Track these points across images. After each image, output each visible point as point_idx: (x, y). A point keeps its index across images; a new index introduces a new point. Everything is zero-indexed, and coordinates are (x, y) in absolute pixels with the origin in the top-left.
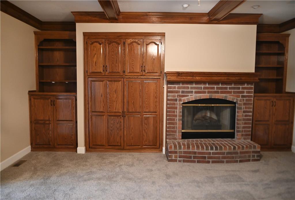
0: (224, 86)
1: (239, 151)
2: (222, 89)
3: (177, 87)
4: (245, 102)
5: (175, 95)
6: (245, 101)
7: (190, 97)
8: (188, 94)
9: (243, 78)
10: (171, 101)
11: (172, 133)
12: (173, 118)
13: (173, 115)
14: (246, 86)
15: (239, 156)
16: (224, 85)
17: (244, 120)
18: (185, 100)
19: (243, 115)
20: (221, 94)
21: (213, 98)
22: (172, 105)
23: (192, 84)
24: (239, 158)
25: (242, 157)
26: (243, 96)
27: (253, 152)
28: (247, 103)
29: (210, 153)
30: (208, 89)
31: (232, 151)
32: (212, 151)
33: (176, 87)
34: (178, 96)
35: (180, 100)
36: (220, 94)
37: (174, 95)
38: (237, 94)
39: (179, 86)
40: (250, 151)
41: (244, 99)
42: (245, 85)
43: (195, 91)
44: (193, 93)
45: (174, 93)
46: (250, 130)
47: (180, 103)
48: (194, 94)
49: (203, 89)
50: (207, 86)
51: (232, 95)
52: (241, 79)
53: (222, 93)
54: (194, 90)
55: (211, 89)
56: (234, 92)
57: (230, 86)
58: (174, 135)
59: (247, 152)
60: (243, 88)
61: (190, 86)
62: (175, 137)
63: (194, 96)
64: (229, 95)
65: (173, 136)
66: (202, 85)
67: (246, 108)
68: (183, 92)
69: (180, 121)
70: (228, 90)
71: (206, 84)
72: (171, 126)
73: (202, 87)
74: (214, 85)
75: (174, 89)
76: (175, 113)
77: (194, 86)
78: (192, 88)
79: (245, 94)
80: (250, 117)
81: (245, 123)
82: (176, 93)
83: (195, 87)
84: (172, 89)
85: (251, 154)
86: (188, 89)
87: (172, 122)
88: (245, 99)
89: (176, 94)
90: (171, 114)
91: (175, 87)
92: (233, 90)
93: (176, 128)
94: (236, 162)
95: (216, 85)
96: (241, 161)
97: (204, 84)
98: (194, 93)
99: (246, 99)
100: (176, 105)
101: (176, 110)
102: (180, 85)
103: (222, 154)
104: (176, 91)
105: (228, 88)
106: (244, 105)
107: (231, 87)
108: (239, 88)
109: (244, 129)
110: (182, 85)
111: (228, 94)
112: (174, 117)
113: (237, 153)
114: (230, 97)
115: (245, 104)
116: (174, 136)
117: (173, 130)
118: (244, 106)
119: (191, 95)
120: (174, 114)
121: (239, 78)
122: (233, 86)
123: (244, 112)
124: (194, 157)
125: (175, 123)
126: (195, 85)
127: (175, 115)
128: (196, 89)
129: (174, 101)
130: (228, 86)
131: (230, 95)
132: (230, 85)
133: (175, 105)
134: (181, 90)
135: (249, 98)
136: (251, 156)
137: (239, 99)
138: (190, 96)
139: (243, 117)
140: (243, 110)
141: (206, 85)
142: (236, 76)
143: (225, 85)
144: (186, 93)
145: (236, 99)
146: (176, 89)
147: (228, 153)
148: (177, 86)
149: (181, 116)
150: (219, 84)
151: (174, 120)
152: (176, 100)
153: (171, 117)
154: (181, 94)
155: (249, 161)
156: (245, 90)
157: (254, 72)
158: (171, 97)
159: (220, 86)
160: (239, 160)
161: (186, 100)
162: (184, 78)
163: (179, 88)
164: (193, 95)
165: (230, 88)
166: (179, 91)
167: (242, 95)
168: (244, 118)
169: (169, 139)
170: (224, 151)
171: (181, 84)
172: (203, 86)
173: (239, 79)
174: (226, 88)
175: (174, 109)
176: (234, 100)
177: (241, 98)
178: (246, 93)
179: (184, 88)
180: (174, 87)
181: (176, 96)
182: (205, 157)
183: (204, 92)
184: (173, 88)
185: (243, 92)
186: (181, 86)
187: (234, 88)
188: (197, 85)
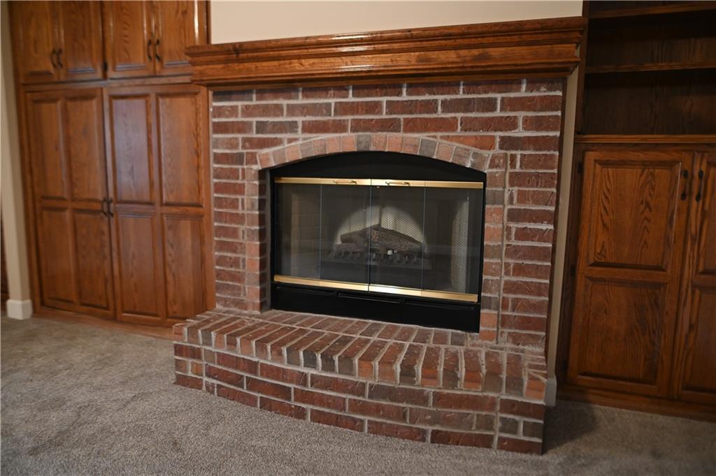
0: (421, 98)
1: (430, 390)
2: (411, 113)
3: (240, 108)
4: (518, 169)
5: (237, 139)
6: (518, 164)
7: (286, 145)
8: (279, 136)
9: (495, 52)
10: (224, 164)
11: (231, 283)
12: (234, 225)
13: (232, 214)
14: (523, 92)
15: (430, 412)
16: (418, 94)
17: (513, 252)
18: (268, 159)
19: (509, 229)
20: (405, 131)
21: (372, 148)
22: (228, 178)
23: (293, 94)
24: (431, 423)
25: (446, 420)
26: (508, 143)
27: (508, 406)
28: (530, 175)
29: (304, 376)
30: (353, 114)
31: (397, 383)
32: (310, 371)
33: (237, 107)
34: (247, 144)
35: (252, 159)
36: (401, 134)
37: (231, 139)
38: (482, 133)
39: (249, 106)
40: (493, 400)
41: (513, 158)
42: (518, 90)
43: (303, 122)
44: (296, 132)
45: (233, 132)
46: (543, 301)
47: (251, 169)
48: (300, 135)
49: (335, 115)
50: (351, 98)
51: (457, 139)
52: (488, 58)
53: (411, 126)
54: (300, 119)
55: (368, 112)
56: (468, 125)
57: (448, 97)
58: (239, 289)
59: (473, 402)
60: (509, 104)
61: (284, 102)
62: (242, 297)
63: (301, 142)
64: (442, 137)
65: (235, 295)
66: (330, 97)
67: (523, 197)
68: (261, 127)
69: (253, 240)
70: (440, 114)
71: (347, 90)
72: (225, 254)
73: (330, 104)
74: (377, 96)
75: (231, 116)
76: (236, 207)
77: (300, 100)
78: (292, 110)
79: (520, 133)
80: (542, 240)
81: (519, 270)
82: (240, 131)
83: (303, 107)
84: (227, 117)
85: (499, 416)
86: (278, 116)
87: (228, 242)
88: (518, 153)
89: (240, 136)
90: (224, 210)
91: (233, 110)
92: (459, 115)
93: (241, 264)
94: (419, 435)
95: (386, 95)
96: (438, 438)
97: (337, 92)
98: (300, 129)
99: (523, 156)
100: (240, 177)
101: (239, 197)
102: (251, 100)
103: (352, 392)
104: (238, 122)
105: (440, 103)
106: (512, 185)
107: (452, 100)
108: (490, 105)
109: (511, 296)
110: (257, 100)
111: (439, 134)
112: (235, 222)
113: (420, 398)
114: (444, 148)
115: (516, 179)
116: (239, 295)
117: (233, 269)
118: (516, 189)
119: (290, 141)
120: (234, 211)
121: (475, 52)
122: (461, 95)
123: (514, 216)
124: (253, 384)
125: (239, 247)
126: (303, 97)
127: (238, 214)
128: (309, 113)
129: (233, 163)
130: (440, 98)
131: (448, 138)
132: (449, 93)
133: (238, 178)
134: (254, 120)
135: (540, 150)
136: (498, 424)
137: (488, 154)
138: (286, 142)
139: (509, 239)
140: (510, 207)
141: (346, 97)
142: (460, 41)
143: (423, 94)
144: (270, 132)
145: (475, 155)
146: (237, 116)
147: (377, 391)
148: (240, 104)
149: (257, 220)
150: (400, 87)
151: (234, 233)
152: (238, 159)
153: (226, 222)
154: (254, 135)
155: (485, 442)
156: (521, 115)
157: (580, 14)
158: (223, 148)
159: (405, 97)
160: (430, 428)
161: (272, 158)
162: (249, 70)
163: (248, 111)
164: (296, 140)
165: (447, 106)
166: (247, 122)
167: (502, 138)
168: (514, 243)
169: (223, 302)
170: (362, 380)
171: (254, 96)
172: (333, 101)
173: (476, 59)
174: (430, 107)
175: (236, 192)
176: (467, 158)
177: (497, 151)
178: (525, 129)
179: (266, 110)
180: (231, 107)
181: (241, 145)
182: (285, 392)
183: (339, 127)
184: (227, 113)
185: (511, 124)
186: (255, 102)
187: (466, 105)
188: (313, 97)
